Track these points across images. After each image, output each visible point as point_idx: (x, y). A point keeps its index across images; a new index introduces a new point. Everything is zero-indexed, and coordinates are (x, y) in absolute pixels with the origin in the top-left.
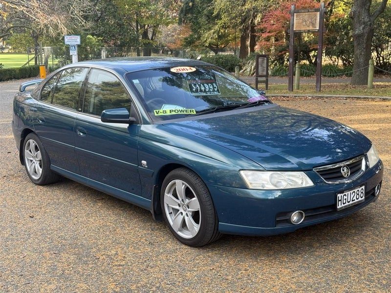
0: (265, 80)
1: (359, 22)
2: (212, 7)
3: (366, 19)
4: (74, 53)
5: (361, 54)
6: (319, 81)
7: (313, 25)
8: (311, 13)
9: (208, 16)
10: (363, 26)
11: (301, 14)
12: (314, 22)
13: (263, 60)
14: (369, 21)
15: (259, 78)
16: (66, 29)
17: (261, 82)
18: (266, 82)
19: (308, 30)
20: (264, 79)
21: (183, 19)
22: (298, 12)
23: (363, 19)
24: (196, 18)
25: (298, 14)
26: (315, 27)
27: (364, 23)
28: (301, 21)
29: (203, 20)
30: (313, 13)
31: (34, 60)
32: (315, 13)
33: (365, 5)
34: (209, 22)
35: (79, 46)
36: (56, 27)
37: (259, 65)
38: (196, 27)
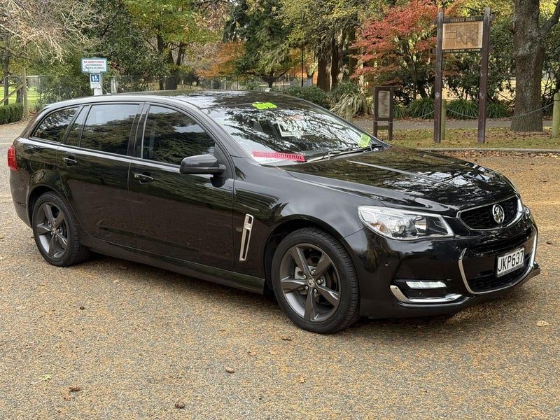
0: (388, 124)
1: (524, 37)
2: (281, 16)
3: (535, 34)
4: (96, 86)
5: (527, 86)
6: (482, 127)
7: (474, 41)
8: (469, 23)
9: (270, 29)
10: (530, 43)
11: (455, 24)
12: (475, 38)
13: (385, 96)
14: (538, 36)
15: (378, 122)
16: (61, 48)
17: (383, 128)
18: (390, 128)
19: (465, 50)
20: (386, 123)
21: (230, 34)
22: (449, 22)
23: (530, 32)
24: (253, 32)
25: (449, 24)
26: (477, 45)
27: (532, 39)
28: (453, 35)
29: (262, 34)
30: (473, 23)
31: (15, 94)
32: (476, 23)
33: (532, 12)
34: (273, 38)
35: (103, 74)
36: (45, 46)
37: (380, 103)
38: (253, 46)
